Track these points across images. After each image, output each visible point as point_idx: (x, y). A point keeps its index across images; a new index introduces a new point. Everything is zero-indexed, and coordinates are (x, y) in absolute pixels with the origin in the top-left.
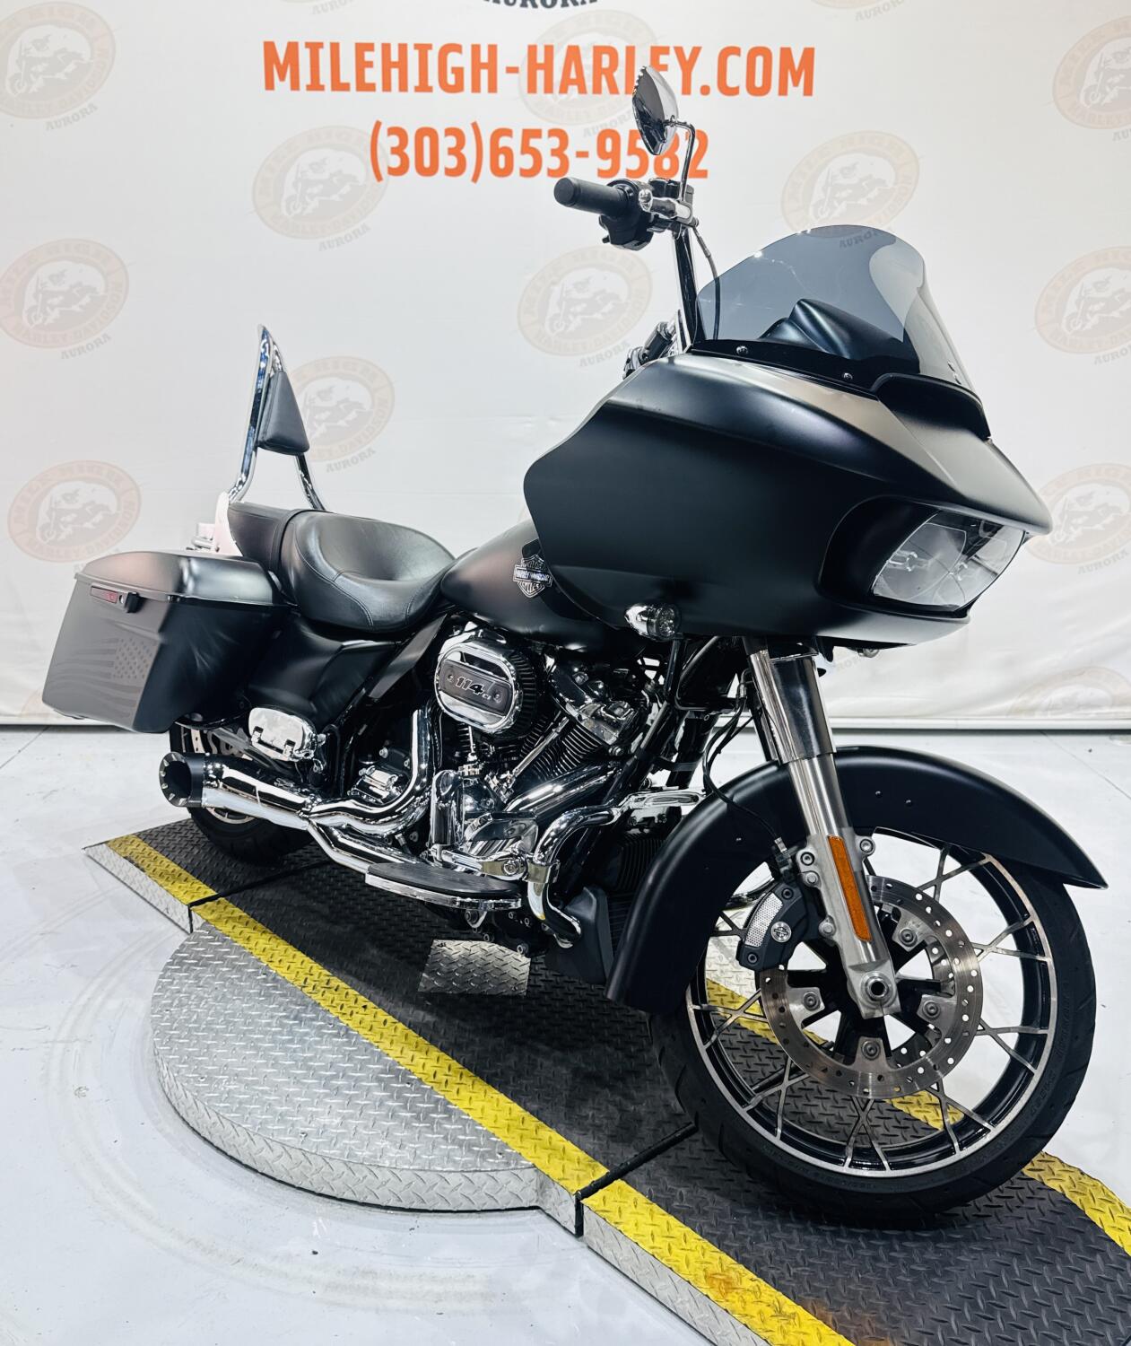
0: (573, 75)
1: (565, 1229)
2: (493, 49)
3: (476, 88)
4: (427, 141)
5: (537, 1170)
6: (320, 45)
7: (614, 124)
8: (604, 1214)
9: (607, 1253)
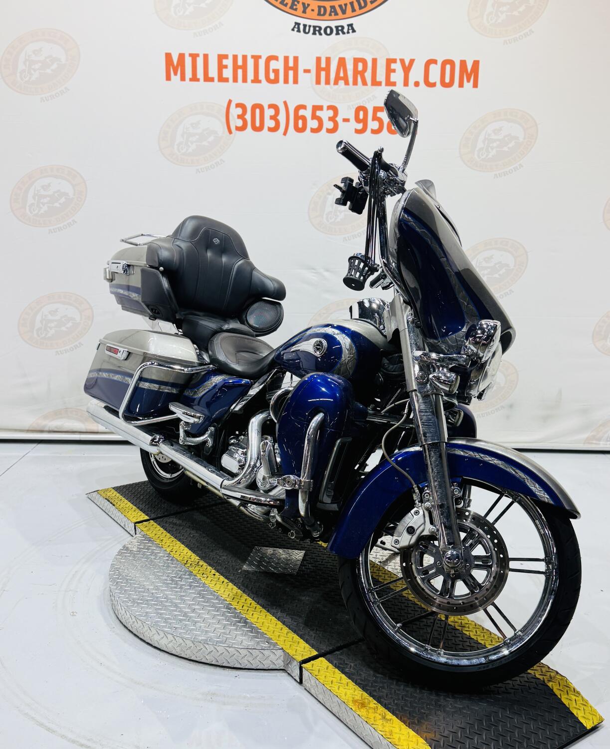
0: (342, 75)
1: (295, 680)
2: (296, 59)
3: (286, 81)
4: (258, 111)
5: (284, 651)
6: (198, 55)
7: (364, 103)
8: (312, 671)
9: (313, 692)
